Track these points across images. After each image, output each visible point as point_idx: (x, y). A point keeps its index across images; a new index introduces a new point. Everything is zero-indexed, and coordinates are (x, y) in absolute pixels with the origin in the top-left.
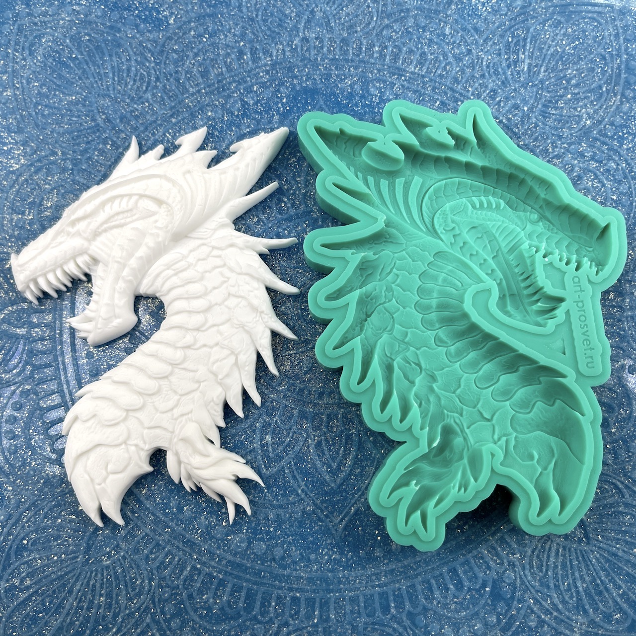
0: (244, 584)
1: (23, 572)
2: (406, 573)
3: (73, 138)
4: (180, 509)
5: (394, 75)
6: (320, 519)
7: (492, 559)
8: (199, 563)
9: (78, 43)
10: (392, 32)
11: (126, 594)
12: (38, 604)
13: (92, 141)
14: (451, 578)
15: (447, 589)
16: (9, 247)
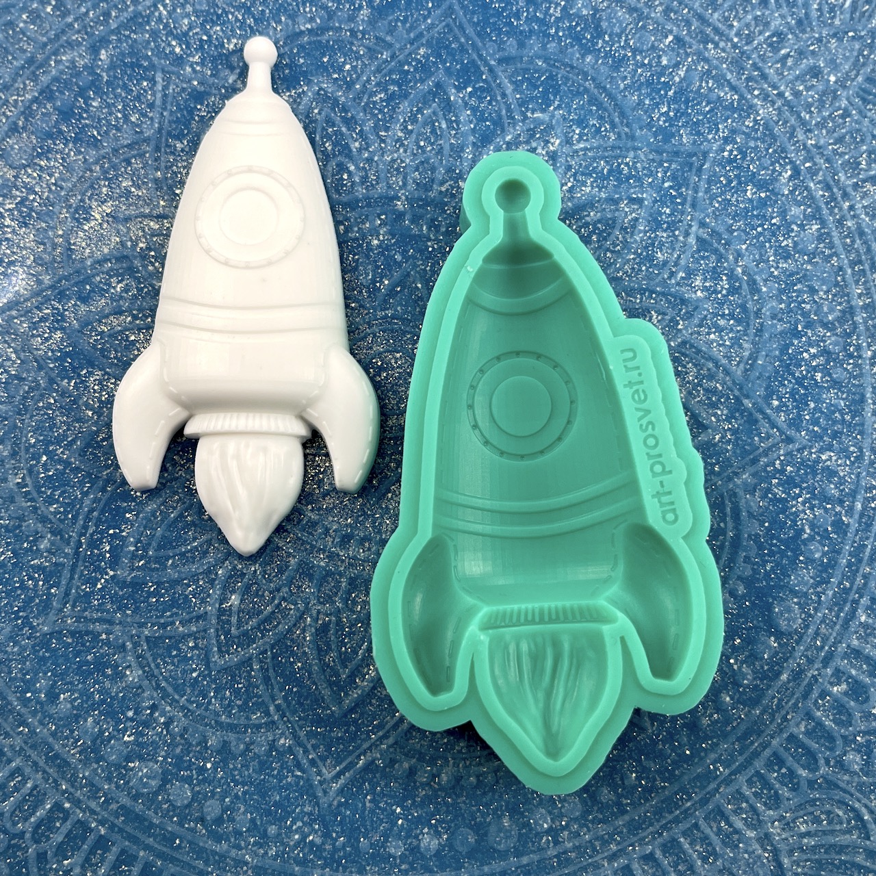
0: (142, 853)
4: (53, 697)
6: (299, 766)
8: (68, 800)
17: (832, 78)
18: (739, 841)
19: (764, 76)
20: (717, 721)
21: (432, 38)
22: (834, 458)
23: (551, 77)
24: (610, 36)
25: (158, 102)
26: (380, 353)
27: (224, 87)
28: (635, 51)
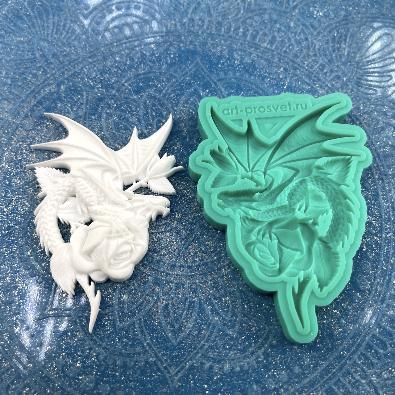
3: (16, 65)
5: (252, 47)
6: (159, 370)
9: (33, 6)
10: (253, 22)
13: (29, 67)
17: (345, 79)
18: (359, 385)
19: (319, 80)
20: (341, 332)
21: (191, 73)
22: (370, 218)
23: (238, 85)
24: (259, 69)
25: (85, 102)
26: (181, 190)
27: (111, 95)
28: (269, 74)
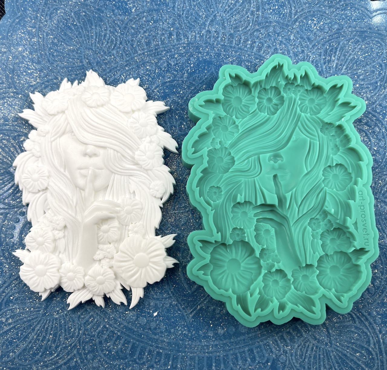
1: (8, 315)
2: (224, 348)
3: (68, 71)
5: (257, 59)
7: (274, 347)
9: (79, 16)
10: (259, 34)
11: (65, 336)
12: (14, 334)
13: (79, 74)
14: (249, 354)
15: (246, 360)
16: (24, 129)
